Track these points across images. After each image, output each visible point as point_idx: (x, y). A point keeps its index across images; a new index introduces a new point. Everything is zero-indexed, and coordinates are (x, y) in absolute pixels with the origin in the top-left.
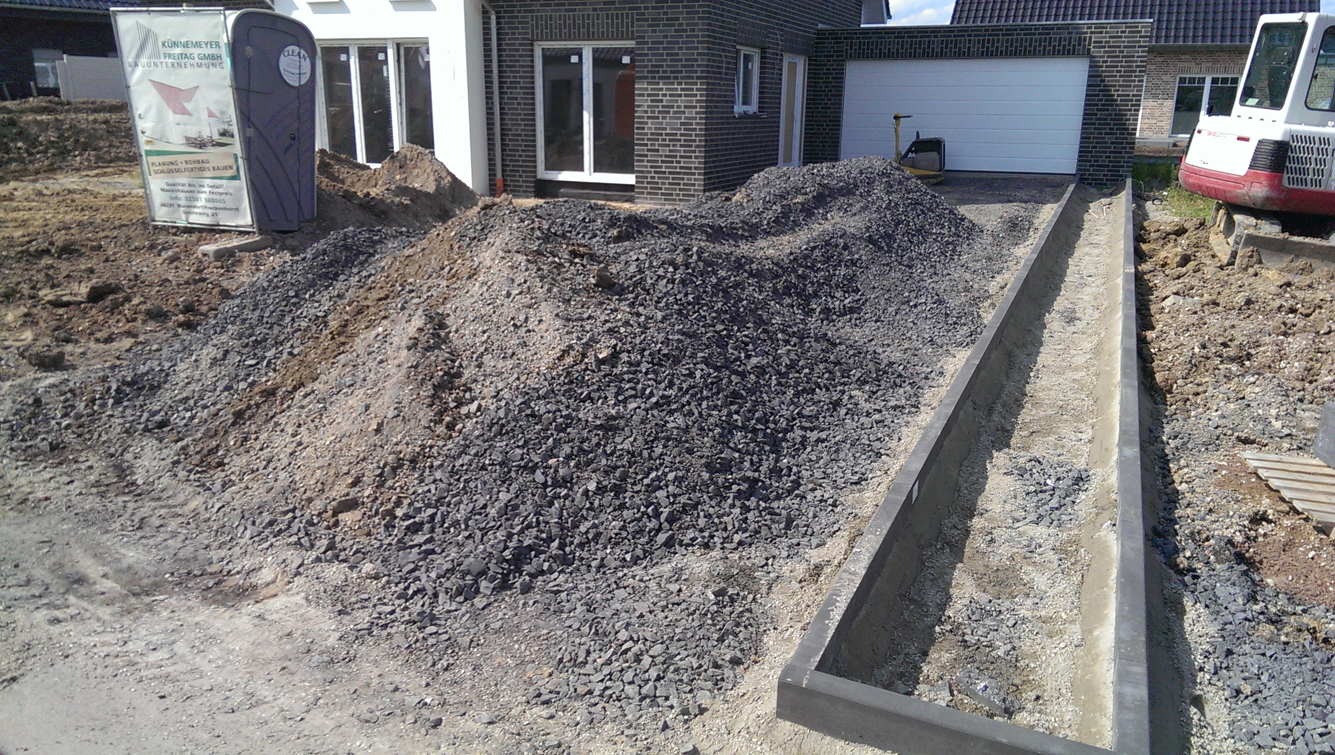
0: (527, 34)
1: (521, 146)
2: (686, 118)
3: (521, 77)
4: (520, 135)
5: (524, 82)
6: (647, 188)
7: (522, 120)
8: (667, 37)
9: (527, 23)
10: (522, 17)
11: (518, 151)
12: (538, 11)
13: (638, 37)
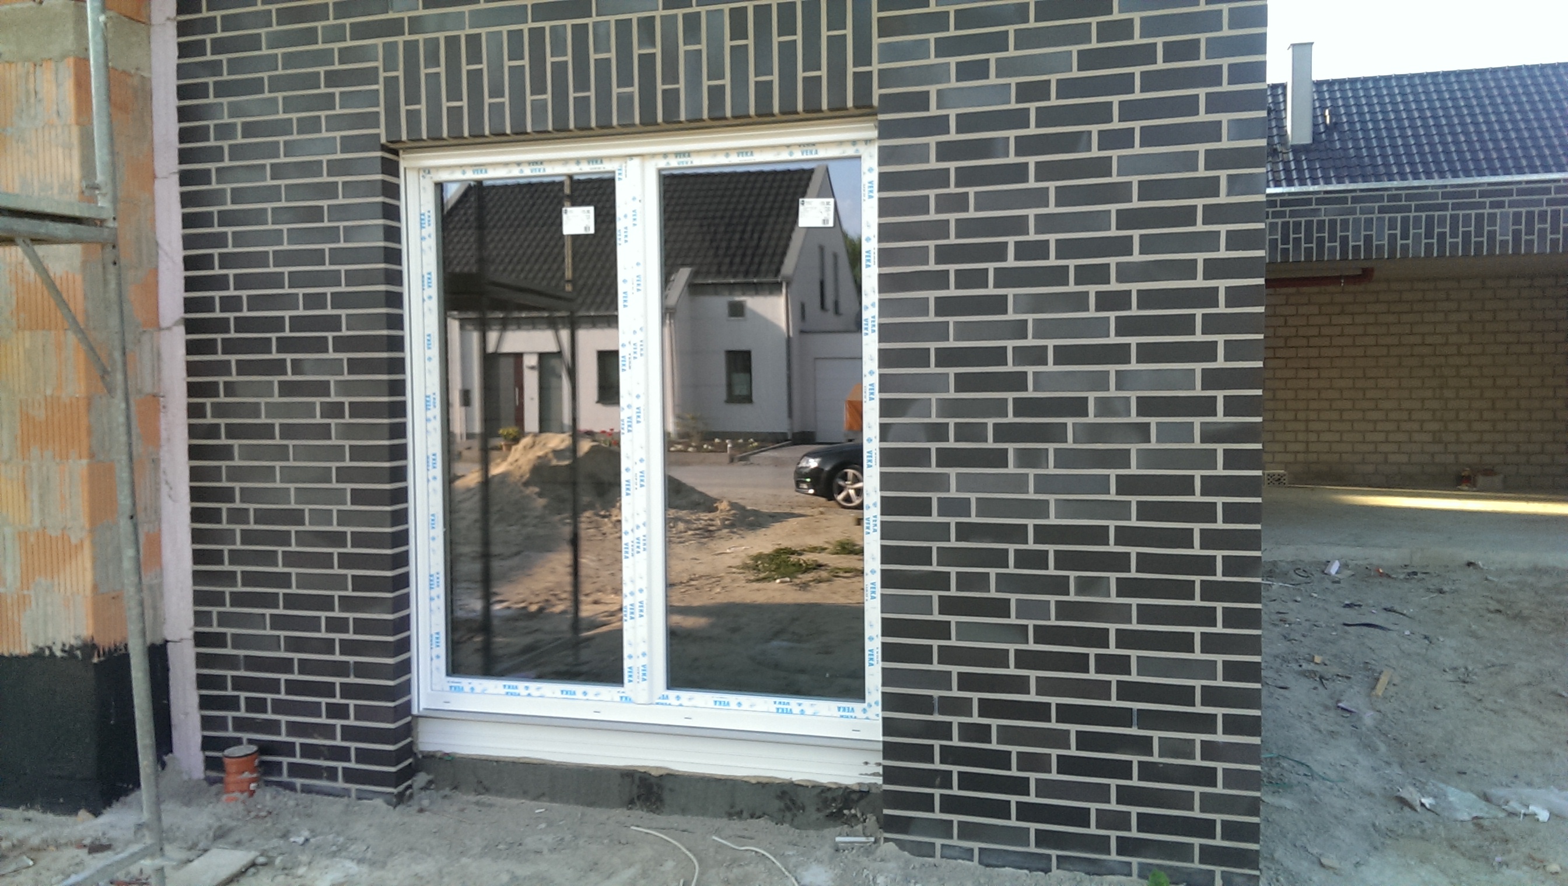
0: (371, 120)
1: (338, 582)
2: (1149, 458)
3: (340, 300)
4: (337, 539)
5: (354, 322)
6: (945, 780)
7: (344, 475)
8: (1040, 91)
9: (370, 76)
10: (346, 55)
11: (326, 603)
12: (417, 26)
13: (890, 103)
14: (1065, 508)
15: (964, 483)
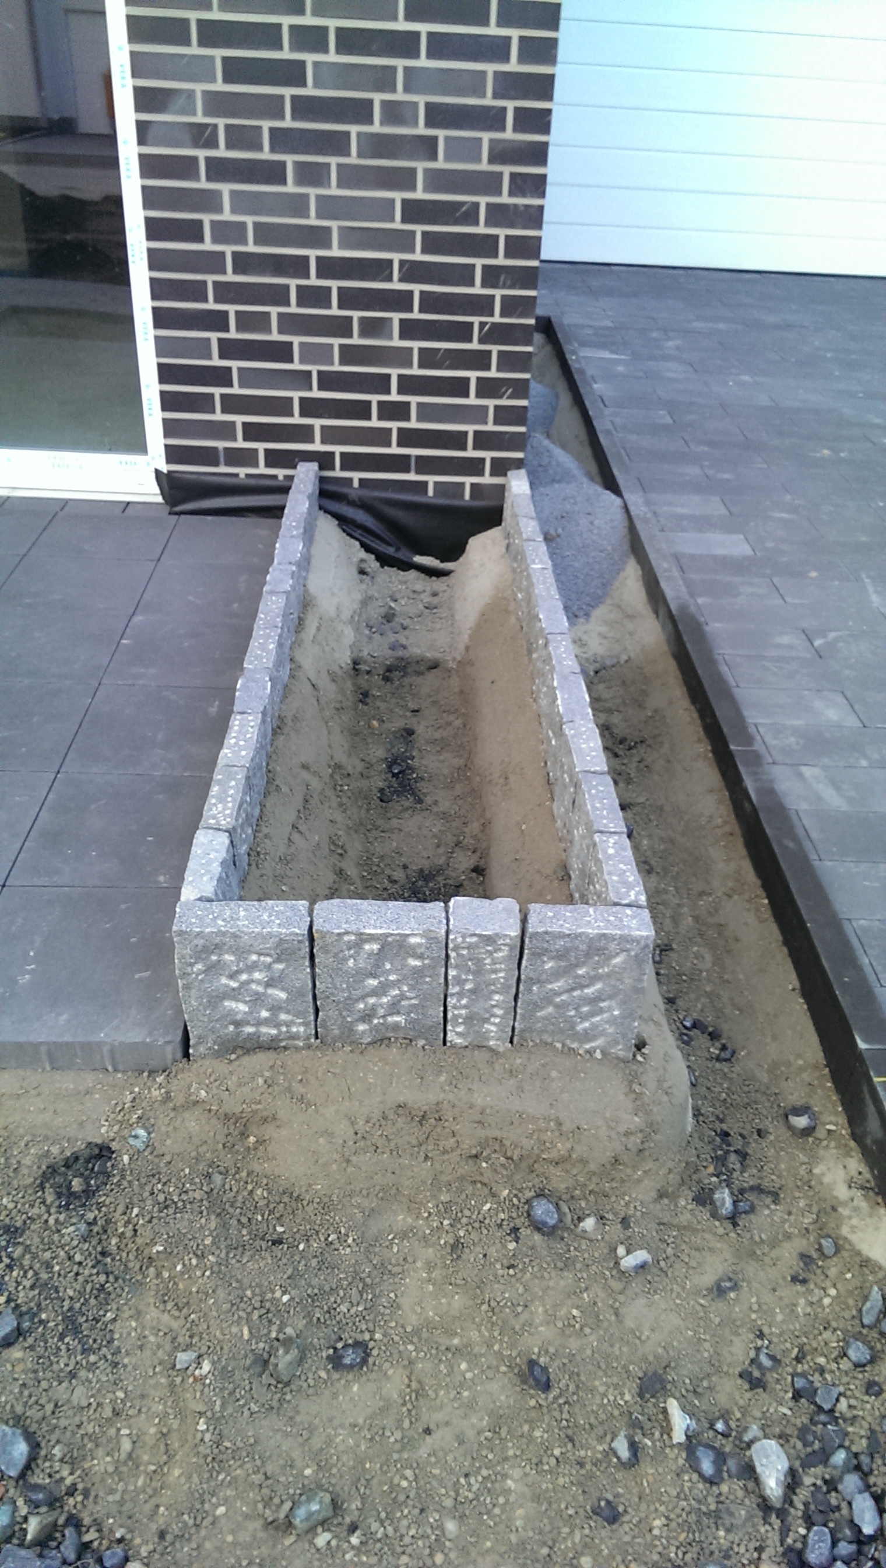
14: (350, 238)
15: (240, 202)
